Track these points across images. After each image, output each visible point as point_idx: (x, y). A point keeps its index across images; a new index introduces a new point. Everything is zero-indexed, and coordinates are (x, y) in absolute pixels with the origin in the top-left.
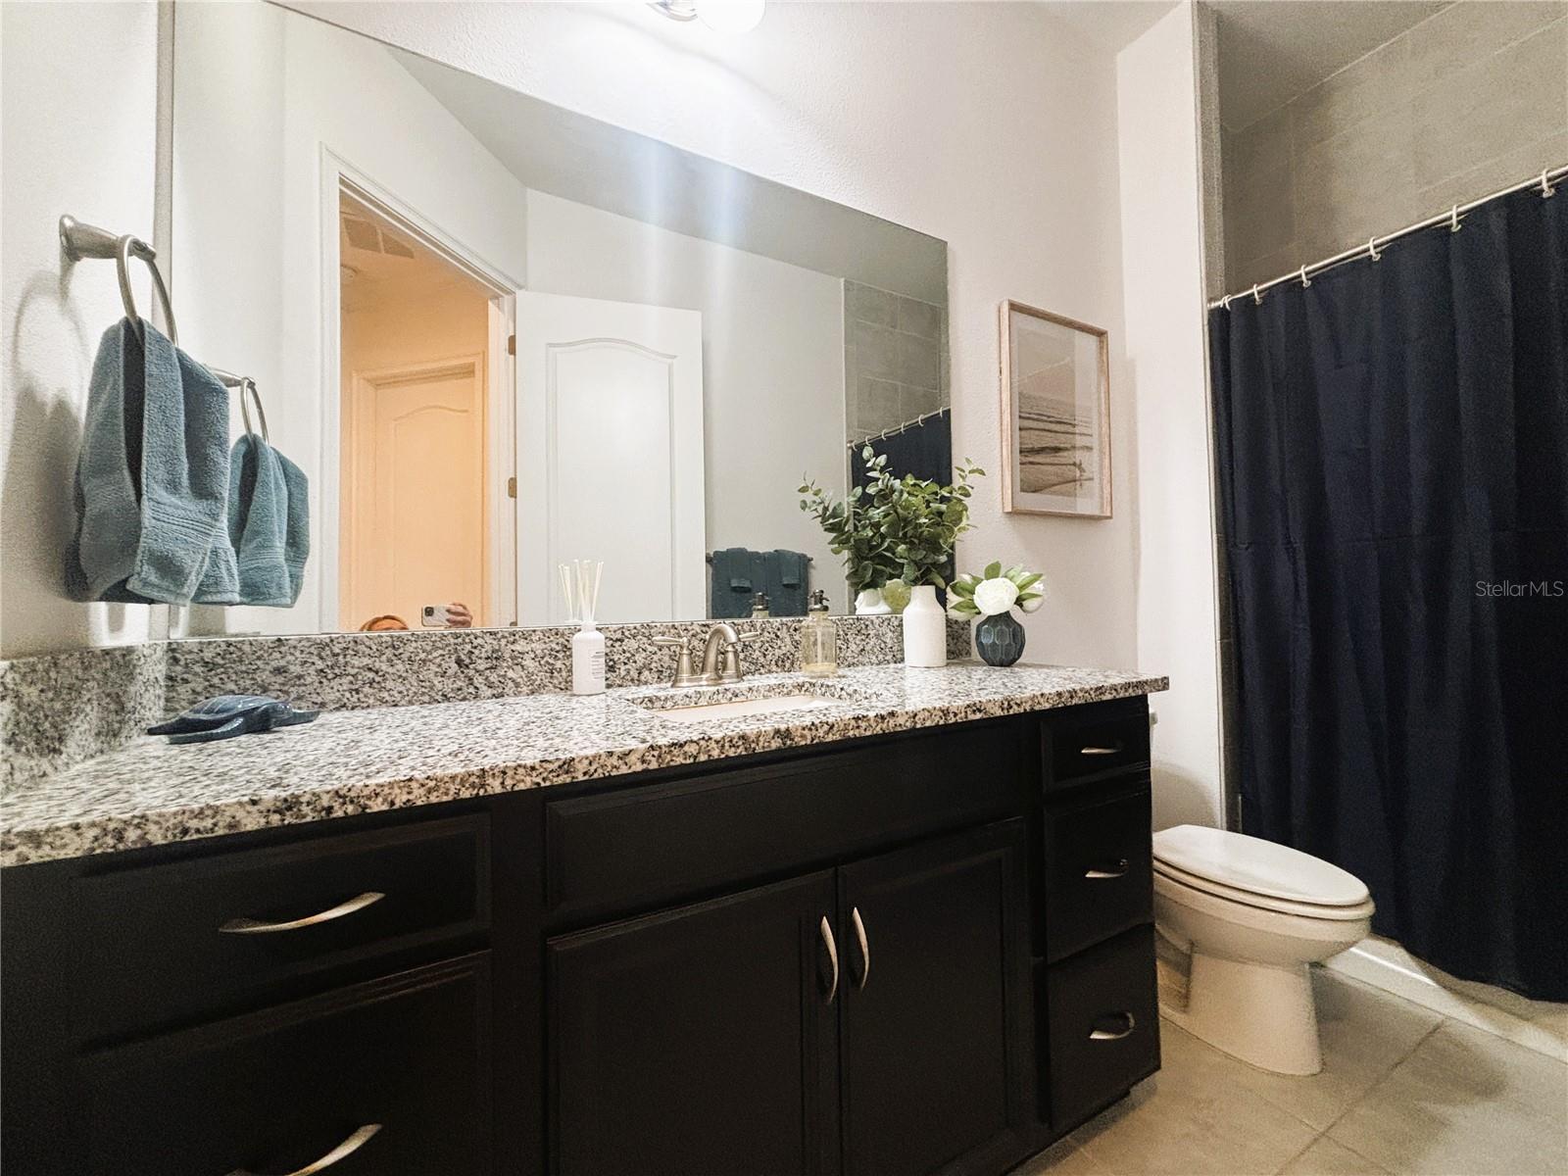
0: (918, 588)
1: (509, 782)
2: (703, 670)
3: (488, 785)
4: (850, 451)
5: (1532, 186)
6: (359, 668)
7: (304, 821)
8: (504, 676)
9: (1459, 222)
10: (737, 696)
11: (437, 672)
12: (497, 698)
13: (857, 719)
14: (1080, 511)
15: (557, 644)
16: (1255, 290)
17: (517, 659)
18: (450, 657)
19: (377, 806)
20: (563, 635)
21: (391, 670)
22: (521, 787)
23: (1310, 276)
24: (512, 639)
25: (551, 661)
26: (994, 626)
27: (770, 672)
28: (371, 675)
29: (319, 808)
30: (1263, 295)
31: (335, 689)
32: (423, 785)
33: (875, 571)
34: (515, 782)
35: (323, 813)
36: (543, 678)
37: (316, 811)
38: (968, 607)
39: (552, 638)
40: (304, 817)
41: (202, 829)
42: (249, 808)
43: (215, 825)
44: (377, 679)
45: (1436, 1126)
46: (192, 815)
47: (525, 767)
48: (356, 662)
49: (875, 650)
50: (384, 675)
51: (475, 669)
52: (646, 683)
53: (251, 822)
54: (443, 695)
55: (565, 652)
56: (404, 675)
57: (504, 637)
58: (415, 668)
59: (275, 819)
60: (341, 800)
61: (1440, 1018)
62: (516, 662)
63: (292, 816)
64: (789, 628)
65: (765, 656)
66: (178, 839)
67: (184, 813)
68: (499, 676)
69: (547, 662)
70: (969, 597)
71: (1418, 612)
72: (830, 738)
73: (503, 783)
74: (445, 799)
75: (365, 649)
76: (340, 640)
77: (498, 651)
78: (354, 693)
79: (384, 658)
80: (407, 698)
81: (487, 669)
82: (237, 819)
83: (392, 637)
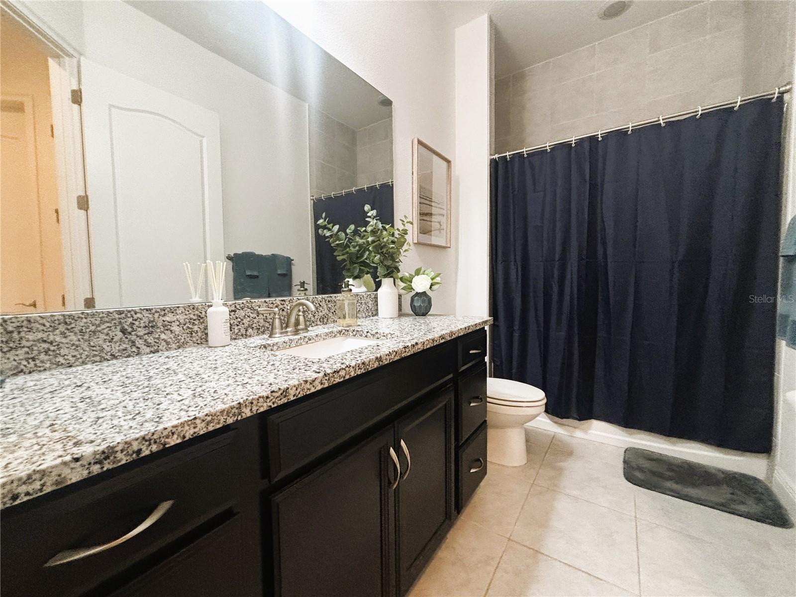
0: (386, 279)
1: (255, 409)
2: (287, 327)
3: (243, 412)
4: (312, 202)
5: (595, 135)
6: (34, 341)
7: (120, 464)
8: (158, 339)
9: (575, 143)
10: (310, 340)
11: (105, 339)
12: (154, 353)
13: (405, 348)
14: (433, 242)
15: (194, 315)
16: (507, 154)
17: (167, 327)
18: (116, 328)
19: (174, 441)
20: (197, 309)
21: (64, 340)
22: (262, 410)
23: (527, 152)
24: (163, 313)
25: (190, 326)
26: (421, 297)
27: (317, 325)
28: (46, 346)
29: (130, 452)
30: (511, 156)
31: (12, 359)
32: (203, 421)
33: (360, 269)
34: (258, 408)
35: (134, 455)
36: (186, 337)
37: (129, 455)
38: (409, 289)
39: (190, 312)
40: (119, 461)
41: (31, 492)
42: (73, 465)
43: (43, 485)
44: (52, 348)
45: (560, 470)
46: (20, 483)
47: (263, 397)
48: (31, 336)
49: (365, 310)
50: (58, 345)
51: (137, 335)
52: (250, 336)
53: (75, 476)
54: (111, 355)
55: (199, 320)
56: (77, 343)
57: (157, 312)
58: (86, 337)
59: (96, 469)
60: (147, 443)
61: (553, 434)
62: (166, 328)
63: (109, 463)
64: (325, 301)
65: (314, 316)
66: (8, 505)
67: (12, 482)
68: (154, 338)
69: (188, 328)
70: (409, 283)
71: (555, 289)
72: (396, 358)
73: (251, 410)
74: (218, 426)
75: (38, 326)
76: (13, 320)
77: (152, 321)
78: (30, 361)
79: (57, 332)
80: (80, 360)
81: (145, 334)
82: (63, 476)
83: (64, 316)
